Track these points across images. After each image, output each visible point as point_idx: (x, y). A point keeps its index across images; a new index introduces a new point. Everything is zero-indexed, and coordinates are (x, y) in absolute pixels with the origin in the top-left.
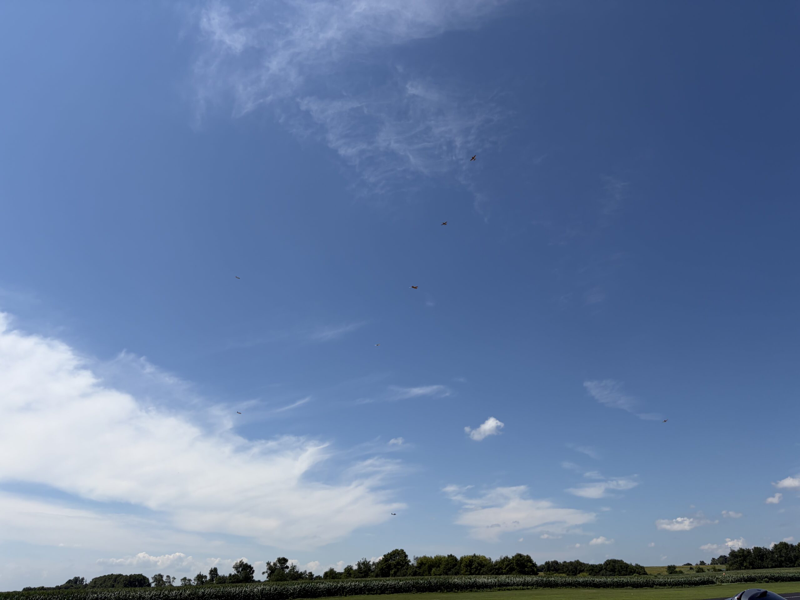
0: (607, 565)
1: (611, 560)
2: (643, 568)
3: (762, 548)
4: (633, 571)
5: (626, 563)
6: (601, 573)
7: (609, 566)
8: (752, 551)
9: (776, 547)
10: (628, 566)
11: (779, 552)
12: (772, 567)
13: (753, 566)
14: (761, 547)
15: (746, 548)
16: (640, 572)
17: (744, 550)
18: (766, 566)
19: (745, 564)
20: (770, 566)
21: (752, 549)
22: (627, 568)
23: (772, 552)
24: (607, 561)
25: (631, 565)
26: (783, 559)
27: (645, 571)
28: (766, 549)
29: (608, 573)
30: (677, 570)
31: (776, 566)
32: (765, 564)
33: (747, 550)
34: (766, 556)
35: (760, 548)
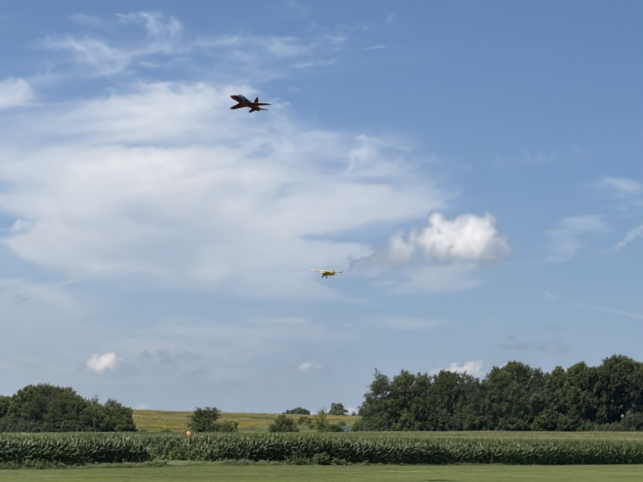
0: (24, 400)
1: (36, 389)
2: (128, 412)
3: (461, 376)
4: (95, 419)
5: (79, 397)
7: (27, 403)
8: (433, 381)
9: (496, 373)
10: (85, 407)
11: (500, 388)
12: (473, 427)
13: (424, 422)
15: (419, 374)
16: (115, 425)
17: (412, 377)
18: (457, 424)
19: (404, 416)
20: (465, 426)
21: (435, 376)
22: (78, 411)
23: (483, 387)
24: (26, 389)
25: (95, 402)
26: (504, 407)
27: (130, 422)
28: (469, 378)
29: (22, 422)
30: (220, 421)
32: (455, 418)
33: (421, 377)
34: (465, 397)
35: (454, 374)
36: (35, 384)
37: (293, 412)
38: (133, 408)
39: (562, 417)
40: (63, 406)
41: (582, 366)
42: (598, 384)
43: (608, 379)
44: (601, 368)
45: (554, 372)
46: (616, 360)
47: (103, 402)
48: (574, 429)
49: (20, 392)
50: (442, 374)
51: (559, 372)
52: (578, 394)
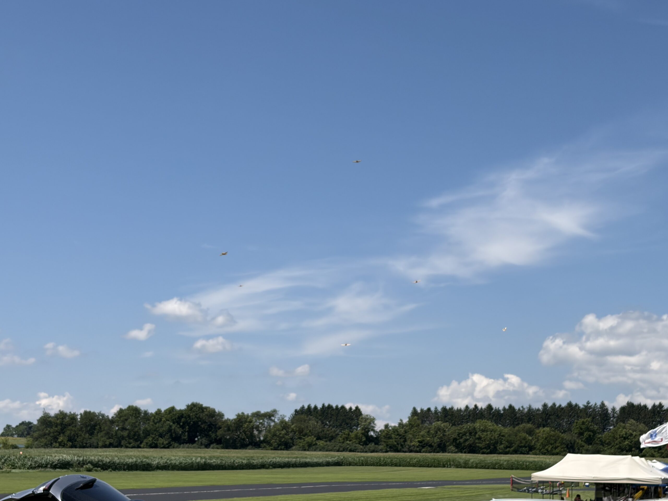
52: (171, 426)
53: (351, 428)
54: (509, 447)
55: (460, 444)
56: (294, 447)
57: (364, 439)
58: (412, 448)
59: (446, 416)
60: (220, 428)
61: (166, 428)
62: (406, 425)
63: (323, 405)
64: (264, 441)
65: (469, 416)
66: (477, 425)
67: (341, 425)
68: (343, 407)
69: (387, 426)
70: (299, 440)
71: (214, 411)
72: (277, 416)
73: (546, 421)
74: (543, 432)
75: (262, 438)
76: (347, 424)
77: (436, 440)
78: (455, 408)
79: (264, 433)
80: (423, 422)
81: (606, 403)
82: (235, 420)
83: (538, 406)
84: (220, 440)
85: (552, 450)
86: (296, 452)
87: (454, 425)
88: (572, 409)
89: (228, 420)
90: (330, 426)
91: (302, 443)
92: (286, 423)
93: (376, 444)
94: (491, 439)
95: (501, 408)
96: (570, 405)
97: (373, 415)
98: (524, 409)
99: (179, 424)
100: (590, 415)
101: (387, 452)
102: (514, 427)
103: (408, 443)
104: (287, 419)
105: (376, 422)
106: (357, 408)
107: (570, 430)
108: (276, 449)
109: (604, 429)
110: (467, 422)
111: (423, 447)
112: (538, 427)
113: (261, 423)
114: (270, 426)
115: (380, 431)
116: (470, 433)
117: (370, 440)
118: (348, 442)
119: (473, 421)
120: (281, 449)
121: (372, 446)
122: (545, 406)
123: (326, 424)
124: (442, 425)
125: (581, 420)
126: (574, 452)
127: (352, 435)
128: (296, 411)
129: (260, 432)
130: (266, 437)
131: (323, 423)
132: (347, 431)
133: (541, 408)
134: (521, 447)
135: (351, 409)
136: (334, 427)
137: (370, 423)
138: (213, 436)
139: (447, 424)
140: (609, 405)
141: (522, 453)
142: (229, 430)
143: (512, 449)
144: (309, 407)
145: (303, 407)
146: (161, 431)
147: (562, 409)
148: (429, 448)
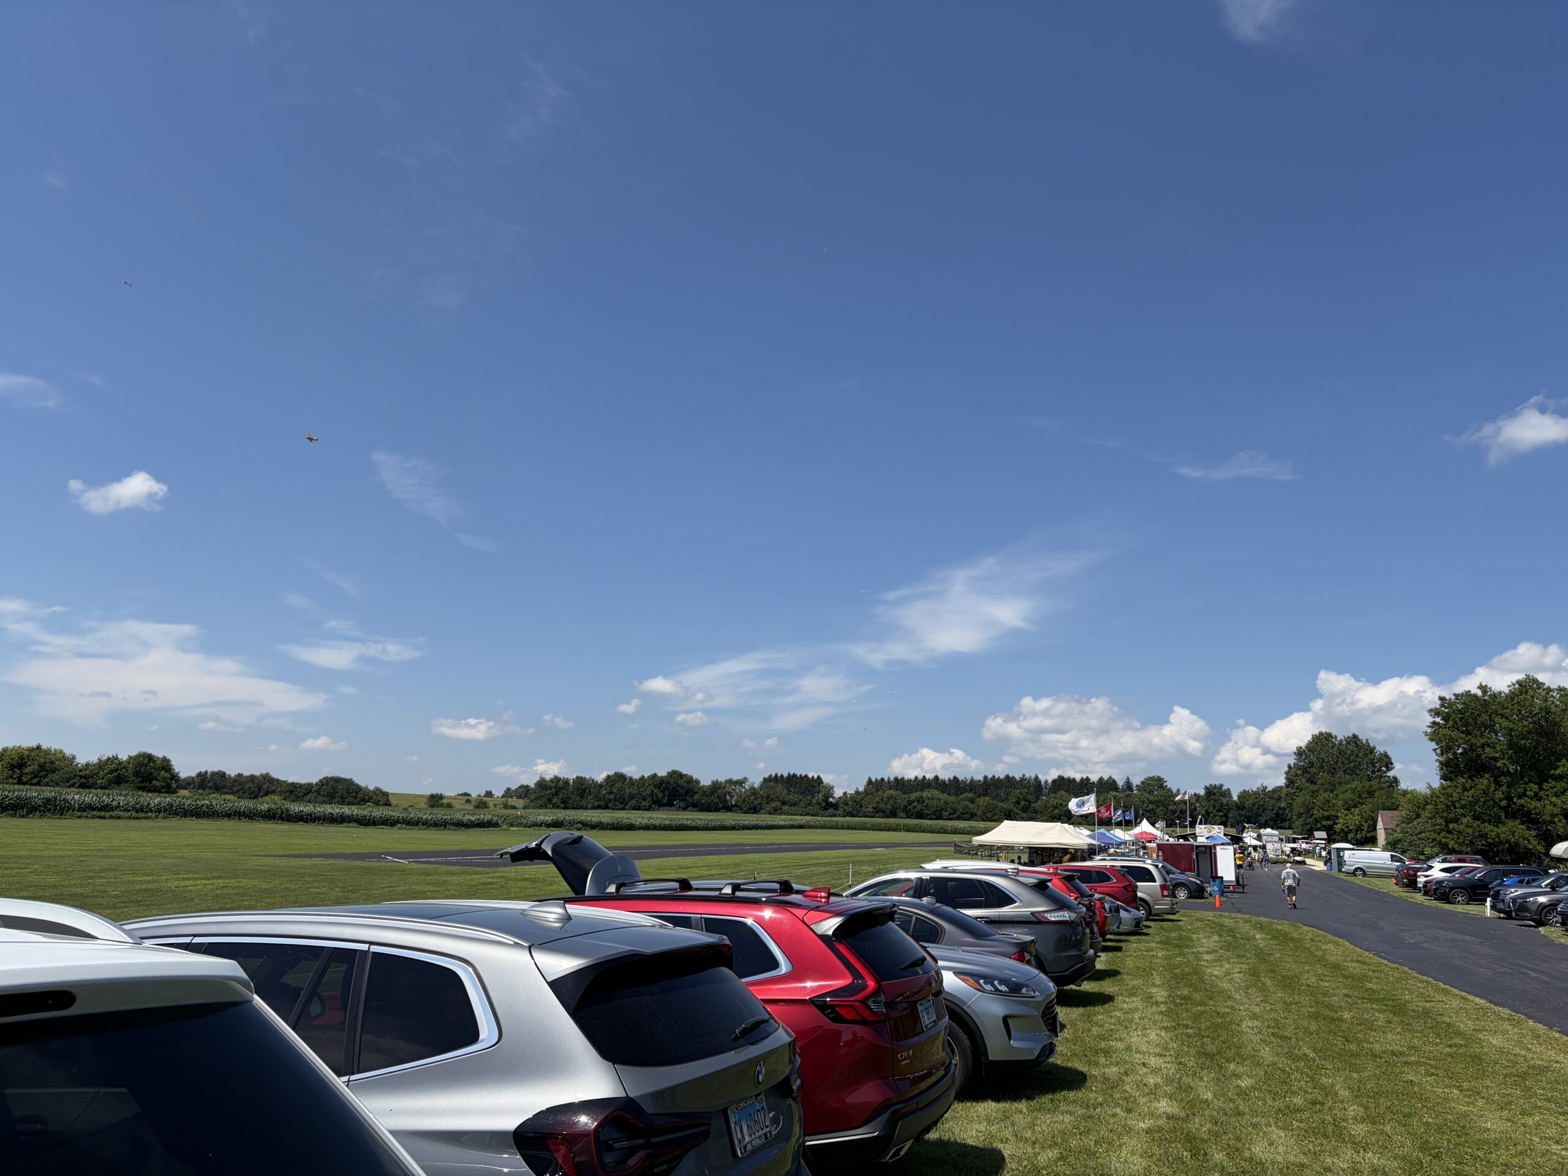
0: (323, 785)
1: (331, 778)
2: (386, 794)
3: (588, 779)
4: (367, 797)
5: (357, 785)
6: (308, 797)
7: (325, 787)
8: (571, 781)
9: (608, 778)
10: (361, 790)
11: (610, 786)
12: (594, 808)
13: (566, 805)
14: (588, 777)
15: (564, 777)
16: (379, 801)
17: (560, 779)
18: (585, 806)
19: (555, 800)
20: (589, 806)
21: (573, 779)
22: (357, 792)
23: (601, 786)
24: (324, 778)
25: (366, 788)
26: (612, 797)
27: (388, 800)
28: (593, 780)
29: (321, 798)
30: (445, 801)
31: (599, 807)
32: (584, 803)
33: (565, 779)
34: (590, 791)
35: (585, 778)
36: (330, 775)
37: (461, 795)
38: (389, 792)
39: (644, 803)
40: (348, 789)
41: (655, 775)
42: (664, 785)
43: (669, 782)
44: (666, 777)
45: (640, 779)
46: (674, 772)
47: (371, 788)
48: (648, 810)
49: (320, 781)
50: (577, 777)
51: (642, 778)
52: (653, 791)
53: (813, 795)
54: (953, 814)
55: (910, 810)
56: (762, 811)
57: (824, 804)
58: (867, 814)
59: (897, 786)
60: (696, 793)
61: (649, 792)
62: (862, 793)
63: (789, 774)
64: (735, 806)
65: (918, 785)
66: (925, 794)
67: (804, 792)
68: (806, 776)
69: (845, 794)
70: (766, 805)
71: (692, 778)
72: (747, 783)
73: (986, 791)
74: (984, 801)
75: (733, 803)
76: (810, 791)
77: (889, 807)
78: (906, 778)
79: (735, 798)
80: (877, 790)
81: (1040, 776)
82: (710, 786)
83: (979, 777)
84: (697, 803)
85: (991, 817)
86: (764, 816)
87: (904, 793)
88: (1009, 781)
89: (704, 786)
90: (794, 792)
91: (769, 808)
92: (755, 789)
93: (835, 809)
94: (937, 806)
95: (946, 779)
96: (1007, 777)
97: (831, 784)
98: (967, 780)
99: (660, 788)
100: (1025, 786)
101: (844, 816)
102: (958, 796)
103: (864, 809)
104: (756, 786)
105: (835, 789)
106: (819, 777)
107: (1007, 799)
108: (746, 812)
109: (1037, 799)
110: (916, 791)
111: (877, 813)
112: (979, 796)
113: (732, 789)
114: (741, 792)
115: (839, 798)
116: (918, 801)
117: (829, 805)
118: (810, 807)
119: (922, 791)
120: (750, 813)
121: (831, 811)
122: (985, 777)
123: (791, 791)
124: (893, 792)
125: (1018, 791)
126: (1011, 819)
127: (814, 801)
128: (764, 779)
129: (732, 797)
130: (737, 801)
131: (788, 790)
132: (809, 798)
133: (982, 779)
134: (964, 813)
135: (813, 777)
136: (797, 793)
137: (829, 790)
138: (690, 800)
139: (899, 792)
140: (1042, 778)
141: (964, 819)
142: (704, 795)
143: (955, 815)
144: (776, 775)
145: (771, 775)
146: (644, 794)
147: (1001, 780)
148: (882, 814)
